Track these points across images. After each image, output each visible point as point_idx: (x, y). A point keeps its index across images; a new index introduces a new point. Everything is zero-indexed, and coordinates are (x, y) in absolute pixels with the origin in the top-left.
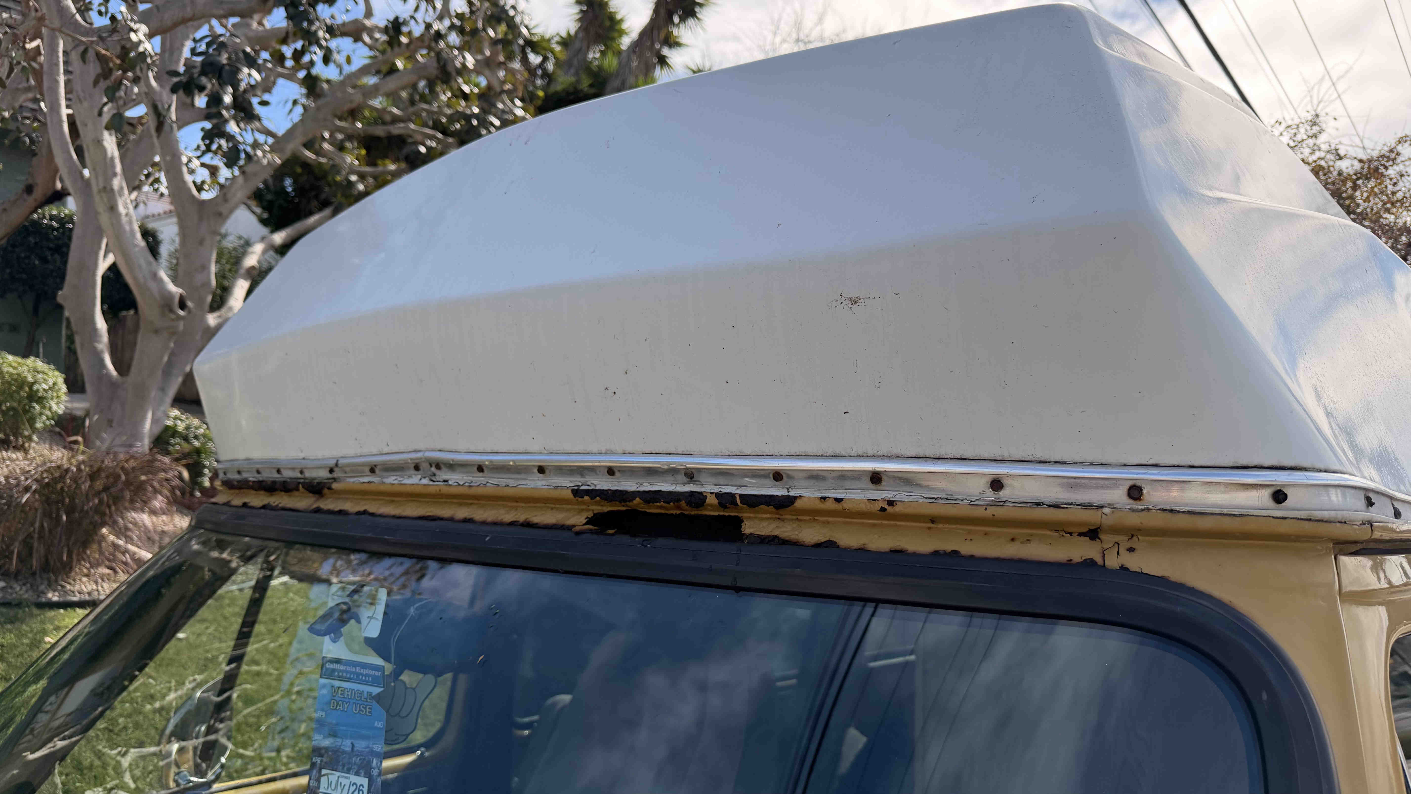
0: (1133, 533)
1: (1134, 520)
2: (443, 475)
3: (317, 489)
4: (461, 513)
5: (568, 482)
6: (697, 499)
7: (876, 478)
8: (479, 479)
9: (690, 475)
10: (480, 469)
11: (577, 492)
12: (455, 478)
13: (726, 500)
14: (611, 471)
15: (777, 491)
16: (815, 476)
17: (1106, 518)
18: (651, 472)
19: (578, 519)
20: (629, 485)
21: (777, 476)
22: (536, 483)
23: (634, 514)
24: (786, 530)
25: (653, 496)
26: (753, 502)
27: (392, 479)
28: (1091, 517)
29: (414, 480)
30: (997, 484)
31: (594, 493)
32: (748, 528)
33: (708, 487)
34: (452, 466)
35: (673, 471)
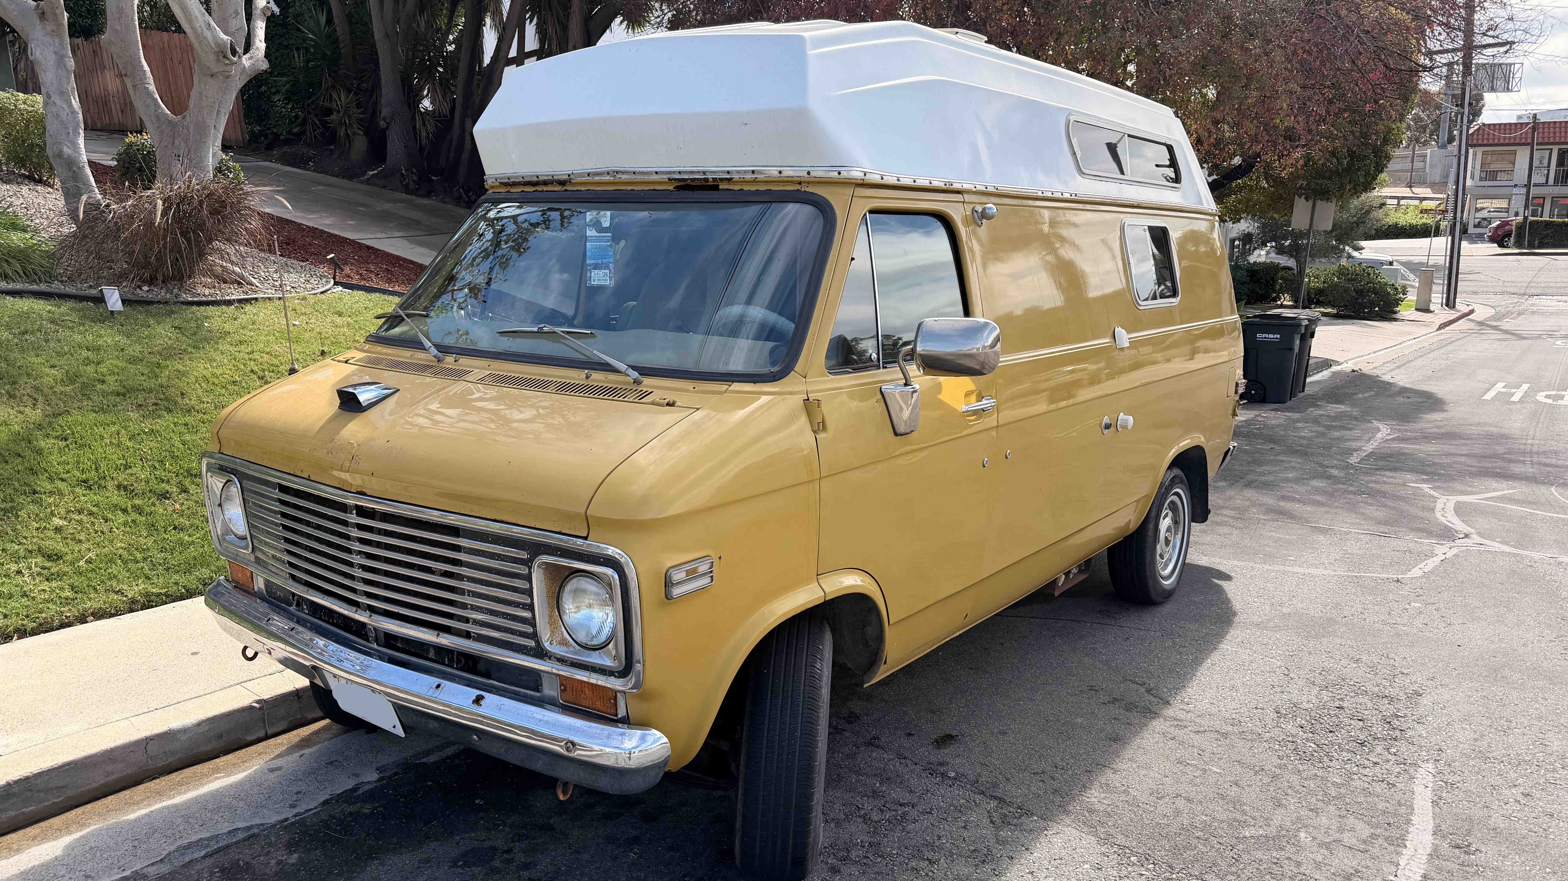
0: (808, 183)
1: (808, 180)
2: (618, 176)
3: (562, 183)
4: (629, 188)
5: (666, 177)
6: (706, 180)
7: (753, 172)
8: (634, 177)
9: (704, 173)
10: (634, 173)
11: (669, 179)
12: (624, 177)
13: (714, 180)
14: (680, 173)
15: (729, 177)
16: (738, 172)
17: (803, 179)
18: (692, 172)
19: (671, 188)
20: (686, 177)
21: (728, 172)
22: (655, 177)
23: (688, 185)
24: (731, 187)
25: (693, 180)
26: (722, 180)
27: (597, 178)
28: (799, 179)
29: (607, 178)
30: (780, 172)
31: (675, 179)
32: (721, 187)
33: (710, 176)
34: (623, 173)
35: (699, 172)
